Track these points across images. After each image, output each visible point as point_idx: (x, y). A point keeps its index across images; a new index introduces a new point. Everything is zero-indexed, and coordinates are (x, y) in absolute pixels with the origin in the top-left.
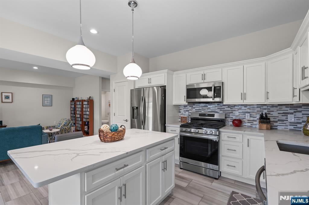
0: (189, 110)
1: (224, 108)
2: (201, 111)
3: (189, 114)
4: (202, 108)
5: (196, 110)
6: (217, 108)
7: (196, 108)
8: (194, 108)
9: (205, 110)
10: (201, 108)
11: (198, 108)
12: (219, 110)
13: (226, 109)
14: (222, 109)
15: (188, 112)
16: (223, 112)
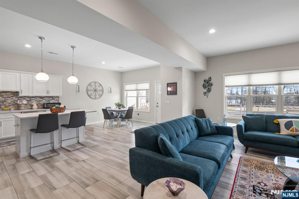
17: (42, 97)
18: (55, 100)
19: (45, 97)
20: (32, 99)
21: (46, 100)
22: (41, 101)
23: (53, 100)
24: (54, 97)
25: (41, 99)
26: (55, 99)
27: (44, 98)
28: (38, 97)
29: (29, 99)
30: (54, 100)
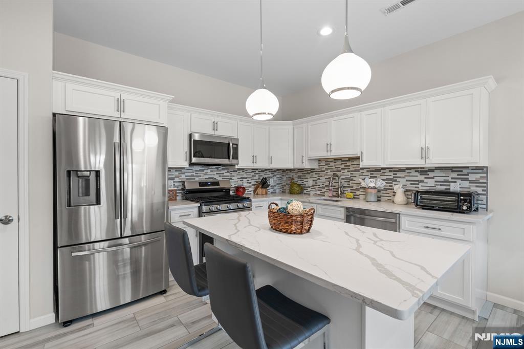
0: (173, 176)
1: (223, 174)
2: (195, 179)
3: (174, 185)
4: (196, 174)
5: (186, 176)
6: (215, 173)
7: (187, 174)
8: (184, 174)
9: (200, 176)
10: (194, 174)
11: (190, 174)
12: (218, 176)
13: (225, 174)
14: (221, 175)
15: (172, 181)
16: (223, 179)
17: (423, 171)
18: (471, 182)
19: (432, 170)
20: (399, 174)
21: (437, 179)
22: (422, 182)
23: (463, 179)
24: (465, 171)
25: (422, 178)
26: (472, 177)
27: (431, 174)
28: (414, 170)
29: (391, 175)
30: (467, 179)
